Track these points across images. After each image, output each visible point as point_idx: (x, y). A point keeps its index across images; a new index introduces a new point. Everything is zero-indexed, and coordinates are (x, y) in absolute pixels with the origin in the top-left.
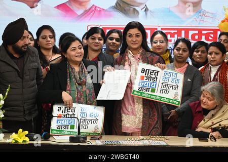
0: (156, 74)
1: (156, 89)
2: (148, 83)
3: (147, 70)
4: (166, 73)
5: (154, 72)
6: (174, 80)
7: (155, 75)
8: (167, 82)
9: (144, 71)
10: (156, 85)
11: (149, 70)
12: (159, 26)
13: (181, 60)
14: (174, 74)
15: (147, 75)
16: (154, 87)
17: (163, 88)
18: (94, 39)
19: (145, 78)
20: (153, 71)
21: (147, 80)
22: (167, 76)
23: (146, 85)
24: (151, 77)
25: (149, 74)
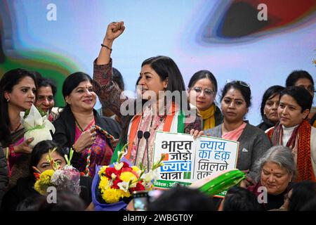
0: (188, 146)
1: (192, 172)
2: (176, 164)
3: (171, 142)
4: (204, 144)
5: (184, 143)
6: (220, 155)
7: (186, 148)
8: (207, 158)
9: (167, 145)
10: (190, 165)
11: (174, 142)
13: (233, 118)
14: (218, 144)
15: (172, 152)
16: (188, 168)
17: (201, 170)
18: (82, 91)
19: (170, 157)
20: (182, 142)
21: (175, 160)
22: (206, 149)
23: (174, 167)
24: (180, 154)
25: (176, 149)
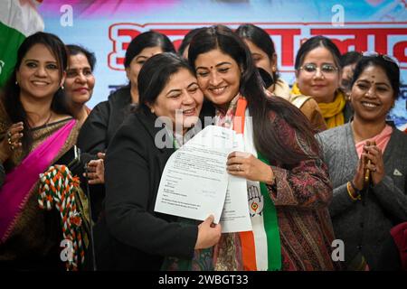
12: (305, 24)
